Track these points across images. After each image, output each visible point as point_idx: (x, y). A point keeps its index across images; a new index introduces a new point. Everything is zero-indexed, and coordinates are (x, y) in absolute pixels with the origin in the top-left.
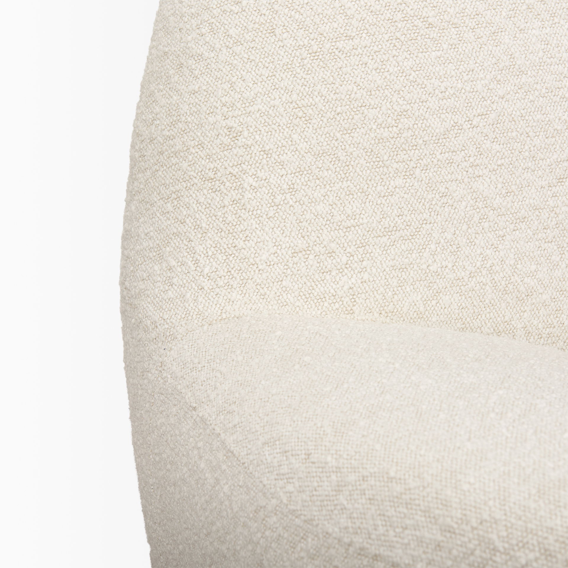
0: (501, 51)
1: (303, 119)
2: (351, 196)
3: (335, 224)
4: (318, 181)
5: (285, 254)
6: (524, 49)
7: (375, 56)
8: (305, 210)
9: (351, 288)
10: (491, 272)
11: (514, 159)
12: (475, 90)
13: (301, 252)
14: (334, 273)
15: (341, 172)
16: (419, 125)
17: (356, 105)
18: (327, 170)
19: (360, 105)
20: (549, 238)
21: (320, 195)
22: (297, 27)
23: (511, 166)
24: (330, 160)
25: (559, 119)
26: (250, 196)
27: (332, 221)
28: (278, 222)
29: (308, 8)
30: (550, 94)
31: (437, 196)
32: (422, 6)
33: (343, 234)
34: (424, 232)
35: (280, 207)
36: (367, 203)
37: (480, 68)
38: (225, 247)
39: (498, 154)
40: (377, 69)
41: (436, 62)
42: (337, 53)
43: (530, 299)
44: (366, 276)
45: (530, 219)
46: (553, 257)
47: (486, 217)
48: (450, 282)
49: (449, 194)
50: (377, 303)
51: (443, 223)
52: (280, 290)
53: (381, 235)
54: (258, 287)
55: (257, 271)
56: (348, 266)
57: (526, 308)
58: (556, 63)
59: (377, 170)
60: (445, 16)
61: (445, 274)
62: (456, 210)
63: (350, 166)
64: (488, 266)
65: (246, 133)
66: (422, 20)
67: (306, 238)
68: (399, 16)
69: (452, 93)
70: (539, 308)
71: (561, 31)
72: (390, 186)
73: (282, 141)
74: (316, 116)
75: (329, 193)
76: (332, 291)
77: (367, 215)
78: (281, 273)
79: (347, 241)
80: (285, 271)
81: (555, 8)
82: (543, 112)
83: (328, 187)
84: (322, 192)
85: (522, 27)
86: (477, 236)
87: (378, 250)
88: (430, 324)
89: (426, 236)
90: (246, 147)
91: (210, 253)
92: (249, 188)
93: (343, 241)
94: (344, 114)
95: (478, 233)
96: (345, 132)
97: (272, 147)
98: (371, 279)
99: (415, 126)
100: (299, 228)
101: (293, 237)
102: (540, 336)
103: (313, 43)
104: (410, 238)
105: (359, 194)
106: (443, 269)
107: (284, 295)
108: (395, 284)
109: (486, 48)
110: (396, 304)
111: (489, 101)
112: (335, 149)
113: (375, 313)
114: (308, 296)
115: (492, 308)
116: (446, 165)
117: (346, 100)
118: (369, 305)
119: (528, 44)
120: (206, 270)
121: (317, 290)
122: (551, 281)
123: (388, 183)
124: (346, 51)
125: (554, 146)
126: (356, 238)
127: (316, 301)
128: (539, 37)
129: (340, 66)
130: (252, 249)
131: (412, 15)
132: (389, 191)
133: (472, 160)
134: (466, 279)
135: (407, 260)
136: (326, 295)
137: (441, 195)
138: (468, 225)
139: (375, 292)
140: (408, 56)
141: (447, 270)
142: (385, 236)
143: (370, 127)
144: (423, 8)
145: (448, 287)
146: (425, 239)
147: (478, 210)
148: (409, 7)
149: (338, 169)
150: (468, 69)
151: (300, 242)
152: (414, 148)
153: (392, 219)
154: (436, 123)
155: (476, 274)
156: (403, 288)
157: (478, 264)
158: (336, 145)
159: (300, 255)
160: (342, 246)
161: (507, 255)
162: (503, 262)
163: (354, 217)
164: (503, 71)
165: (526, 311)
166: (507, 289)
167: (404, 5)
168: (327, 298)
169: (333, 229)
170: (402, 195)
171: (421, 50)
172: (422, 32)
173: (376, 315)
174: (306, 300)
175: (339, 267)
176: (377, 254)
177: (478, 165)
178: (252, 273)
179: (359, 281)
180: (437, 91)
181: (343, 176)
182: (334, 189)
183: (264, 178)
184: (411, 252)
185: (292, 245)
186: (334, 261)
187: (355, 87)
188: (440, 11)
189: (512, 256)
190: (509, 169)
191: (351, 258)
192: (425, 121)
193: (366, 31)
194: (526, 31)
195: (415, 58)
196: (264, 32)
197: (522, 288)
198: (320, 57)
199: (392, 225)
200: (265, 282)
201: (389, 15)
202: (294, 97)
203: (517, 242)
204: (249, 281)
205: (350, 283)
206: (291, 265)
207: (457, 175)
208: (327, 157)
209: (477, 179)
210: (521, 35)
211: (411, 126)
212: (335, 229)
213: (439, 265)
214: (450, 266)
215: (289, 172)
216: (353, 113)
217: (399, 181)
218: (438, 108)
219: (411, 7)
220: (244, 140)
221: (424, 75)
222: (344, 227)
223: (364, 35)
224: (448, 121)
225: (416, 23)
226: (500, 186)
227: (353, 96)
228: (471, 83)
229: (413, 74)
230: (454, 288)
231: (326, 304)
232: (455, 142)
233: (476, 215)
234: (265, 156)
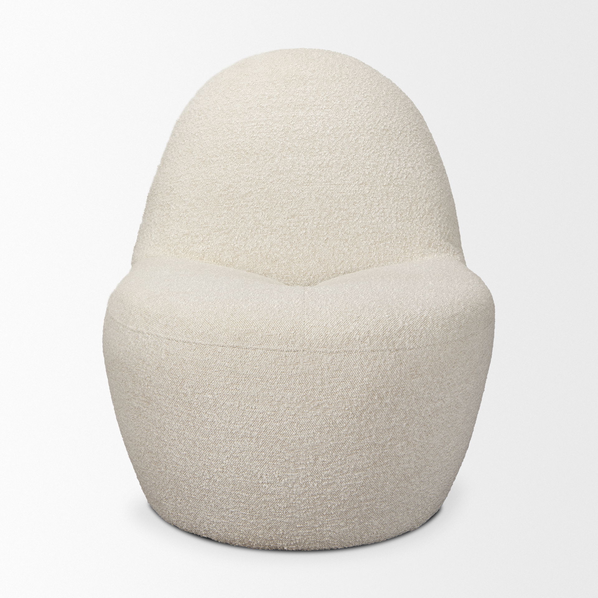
0: (274, 165)
1: (195, 186)
2: (207, 216)
3: (200, 226)
4: (196, 209)
5: (180, 235)
6: (284, 164)
7: (224, 164)
8: (190, 219)
9: (203, 250)
10: (261, 249)
11: (273, 206)
12: (261, 179)
13: (186, 235)
14: (197, 244)
15: (205, 206)
16: (236, 191)
17: (214, 182)
18: (200, 205)
19: (215, 182)
20: (286, 239)
21: (196, 214)
22: (200, 151)
23: (272, 209)
24: (201, 201)
25: (295, 193)
26: (172, 212)
27: (199, 224)
28: (180, 223)
29: (205, 144)
30: (292, 182)
31: (240, 218)
32: (246, 146)
33: (202, 230)
34: (233, 231)
35: (181, 217)
36: (213, 219)
37: (264, 171)
38: (161, 230)
39: (267, 204)
40: (224, 168)
41: (247, 167)
42: (211, 162)
43: (278, 262)
44: (209, 246)
45: (278, 230)
46: (288, 246)
47: (259, 228)
48: (244, 252)
49: (245, 218)
50: (213, 257)
51: (241, 229)
52: (177, 248)
53: (217, 231)
54: (169, 246)
55: (169, 240)
56: (203, 242)
57: (276, 265)
58: (297, 171)
59: (218, 206)
60: (254, 150)
61: (241, 248)
62: (247, 224)
63: (208, 205)
64: (259, 247)
65: (175, 189)
66: (244, 151)
67: (189, 230)
68: (236, 149)
69: (251, 179)
70: (282, 266)
71: (302, 158)
72: (222, 213)
73: (186, 193)
74: (199, 185)
75: (199, 214)
76: (196, 251)
77: (212, 223)
78: (178, 242)
79: (204, 232)
80: (180, 241)
81: (301, 149)
82: (288, 189)
83: (199, 212)
84: (197, 213)
85: (285, 156)
86: (255, 235)
87: (215, 237)
88: (235, 268)
89: (234, 233)
90: (174, 194)
91: (156, 233)
92: (172, 210)
93: (202, 232)
94: (209, 185)
95: (256, 234)
96: (208, 191)
97: (182, 195)
98: (211, 248)
99: (235, 191)
100: (187, 226)
101: (184, 229)
102: (283, 278)
103: (204, 157)
104: (228, 233)
105: (210, 215)
106: (240, 246)
107: (178, 250)
108: (221, 250)
109: (268, 163)
110: (221, 258)
111: (266, 184)
112: (204, 197)
113: (212, 261)
114: (187, 251)
115: (261, 264)
116: (245, 207)
117: (211, 180)
118: (210, 257)
119: (286, 162)
120: (153, 239)
121: (191, 249)
122: (287, 256)
123: (221, 212)
124: (214, 161)
125: (292, 203)
126: (207, 232)
127: (190, 254)
128: (291, 160)
129: (211, 167)
130: (169, 232)
131: (241, 149)
132: (221, 215)
133: (255, 205)
134: (250, 251)
135: (226, 242)
136: (194, 252)
137: (241, 218)
138: (252, 230)
139: (213, 253)
140: (236, 165)
141: (242, 247)
142: (218, 232)
143: (217, 190)
144: (246, 147)
145: (243, 254)
146: (233, 234)
147: (256, 225)
148: (240, 146)
149: (204, 205)
150: (259, 171)
151: (186, 231)
152: (233, 199)
153: (221, 225)
154: (243, 190)
155: (254, 250)
156: (224, 252)
157: (255, 246)
158: (204, 196)
159: (186, 236)
160: (201, 234)
161: (267, 243)
162: (266, 246)
163: (207, 224)
164: (274, 173)
165: (276, 267)
166: (267, 257)
167: (239, 145)
168: (194, 253)
169: (199, 227)
170: (226, 216)
171: (242, 163)
172: (244, 156)
173: (213, 261)
174: (186, 253)
175: (199, 242)
176: (214, 239)
177: (258, 208)
178: (168, 241)
179: (207, 248)
180: (245, 178)
181: (205, 208)
182: (201, 212)
183: (178, 206)
184: (228, 239)
185: (183, 232)
186: (198, 239)
187: (215, 175)
188: (252, 148)
189: (269, 244)
190: (271, 210)
191: (205, 239)
192: (239, 189)
193: (223, 154)
194: (286, 158)
195: (239, 166)
196: (189, 152)
197: (273, 257)
198: (205, 163)
199: (221, 228)
200: (171, 245)
201: (232, 149)
202: (193, 177)
203: (272, 239)
204: (166, 244)
205: (203, 248)
206: (182, 239)
207: (249, 211)
208: (201, 200)
209: (257, 213)
210: (284, 159)
211: (233, 191)
212: (200, 228)
213: (239, 245)
214: (243, 245)
215: (187, 205)
216: (212, 185)
217: (225, 211)
218: (244, 185)
219: (241, 146)
220: (174, 192)
221: (241, 172)
222: (203, 227)
223: (222, 156)
224: (248, 190)
225: (242, 152)
226: (266, 216)
227: (213, 178)
228: (259, 176)
229: (237, 171)
230: (245, 254)
231: (193, 255)
232: (250, 198)
233: (255, 227)
234: (180, 198)
